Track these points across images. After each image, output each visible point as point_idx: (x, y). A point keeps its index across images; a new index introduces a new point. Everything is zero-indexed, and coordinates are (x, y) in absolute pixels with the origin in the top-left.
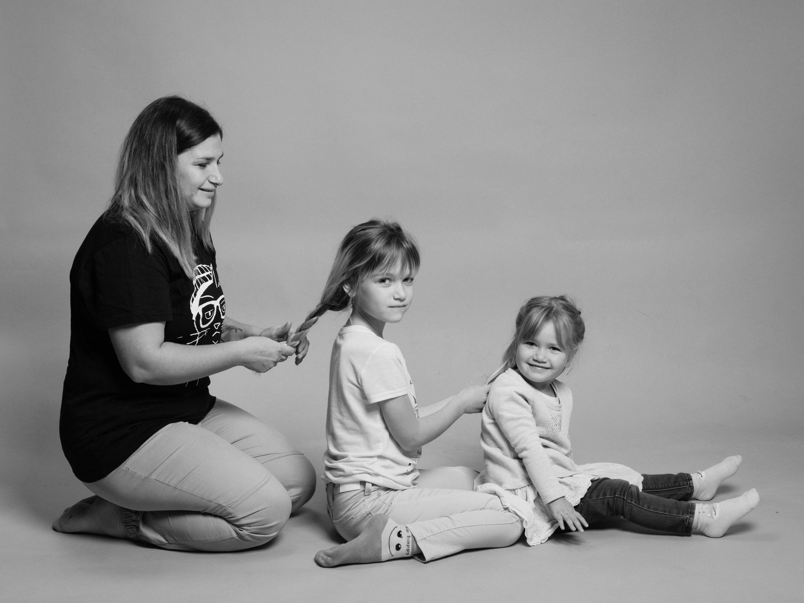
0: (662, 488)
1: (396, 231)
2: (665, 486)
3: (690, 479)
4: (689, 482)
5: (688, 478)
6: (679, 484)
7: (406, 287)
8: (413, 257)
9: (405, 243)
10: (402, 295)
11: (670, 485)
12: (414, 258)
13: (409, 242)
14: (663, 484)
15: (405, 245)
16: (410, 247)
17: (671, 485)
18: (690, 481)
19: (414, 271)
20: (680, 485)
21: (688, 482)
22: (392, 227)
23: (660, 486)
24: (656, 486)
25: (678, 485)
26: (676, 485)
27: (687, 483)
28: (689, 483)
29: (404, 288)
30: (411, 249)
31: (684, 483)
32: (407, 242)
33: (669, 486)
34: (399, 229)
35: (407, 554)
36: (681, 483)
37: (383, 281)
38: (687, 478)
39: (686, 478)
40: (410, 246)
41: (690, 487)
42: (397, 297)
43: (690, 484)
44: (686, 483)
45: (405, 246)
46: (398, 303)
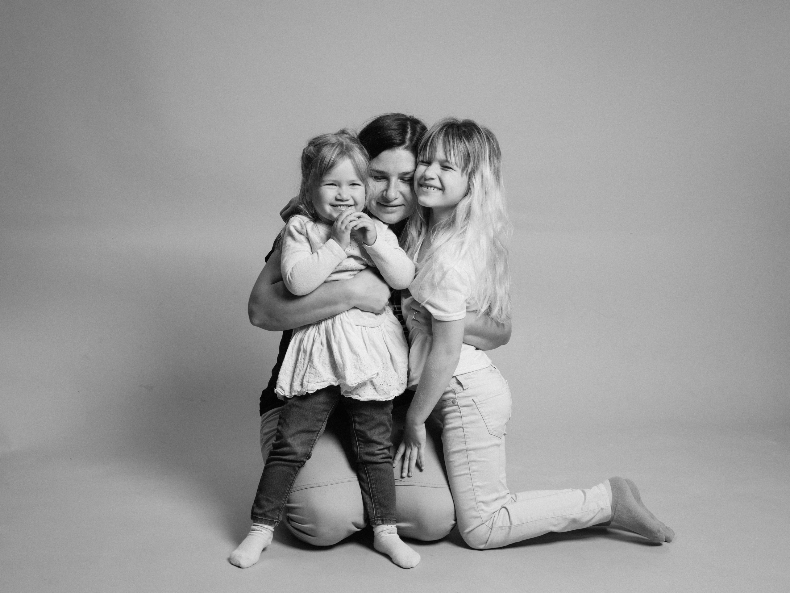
2: (374, 491)
4: (379, 520)
5: (385, 520)
17: (376, 499)
21: (380, 519)
23: (375, 486)
25: (377, 507)
26: (377, 505)
27: (379, 517)
28: (378, 519)
31: (379, 513)
33: (375, 496)
36: (378, 511)
38: (384, 519)
44: (378, 515)
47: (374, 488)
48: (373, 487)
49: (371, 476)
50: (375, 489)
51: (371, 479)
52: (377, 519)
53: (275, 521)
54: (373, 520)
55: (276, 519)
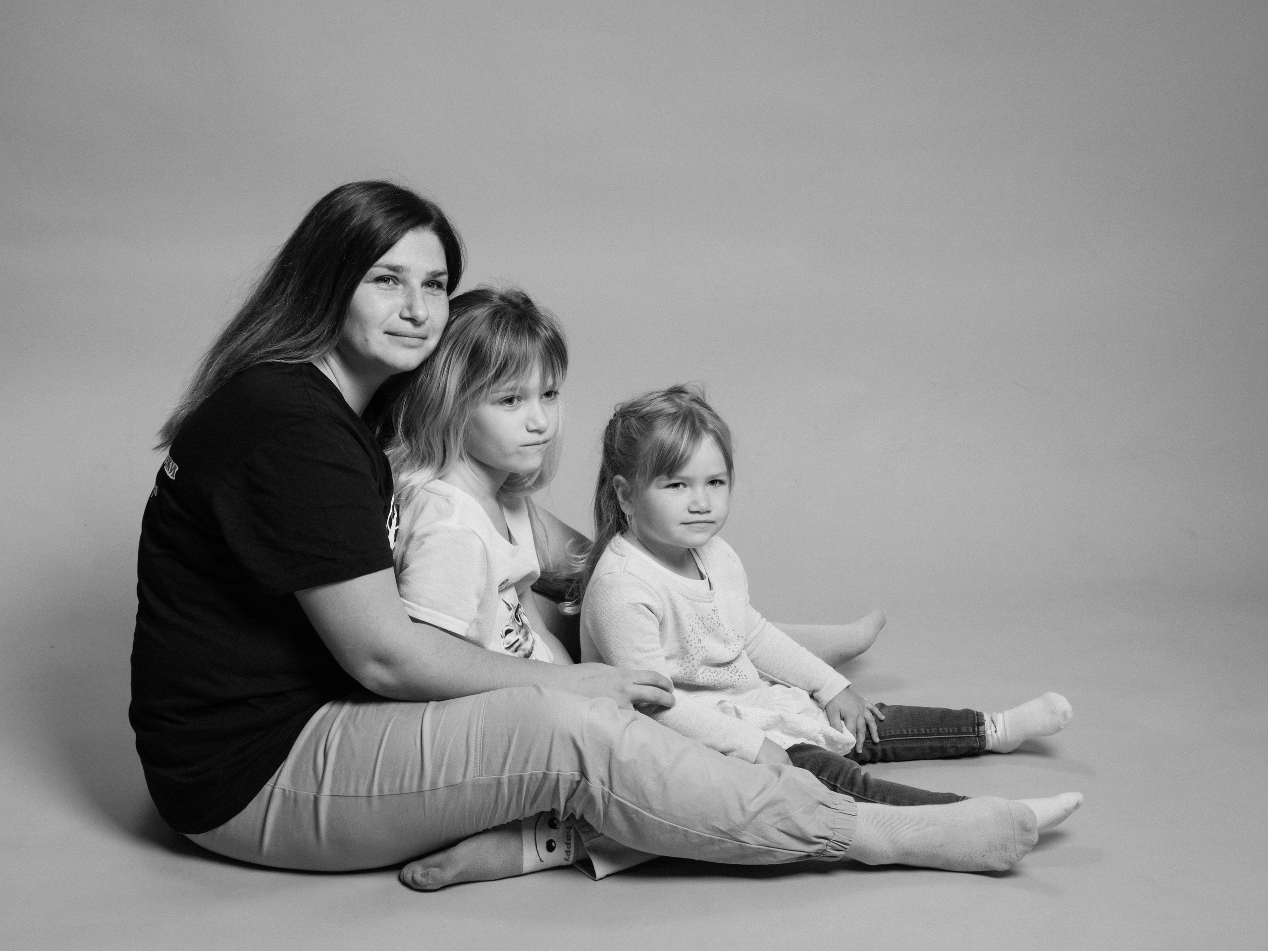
0: (926, 734)
1: (523, 306)
2: (931, 731)
3: (981, 723)
4: (978, 729)
5: (977, 720)
6: (959, 730)
7: (546, 408)
8: (557, 354)
9: (542, 330)
10: (542, 422)
11: (941, 729)
12: (559, 354)
13: (548, 327)
14: (930, 728)
15: (544, 333)
16: (550, 337)
17: (944, 730)
18: (980, 727)
19: (559, 378)
20: (959, 732)
21: (976, 728)
22: (515, 300)
23: (923, 729)
24: (915, 730)
25: (957, 730)
26: (954, 731)
27: (974, 730)
28: (976, 731)
29: (544, 411)
30: (551, 339)
31: (968, 729)
32: (545, 327)
33: (938, 731)
34: (527, 301)
35: (565, 859)
36: (964, 729)
37: (510, 400)
38: (976, 722)
39: (975, 720)
40: (551, 333)
41: (978, 736)
42: (533, 427)
43: (979, 732)
44: (971, 730)
45: (542, 335)
46: (535, 438)
47: (926, 731)
48: (924, 732)
49: (907, 732)
50: (928, 730)
51: (910, 733)
52: (976, 733)
54: (978, 740)
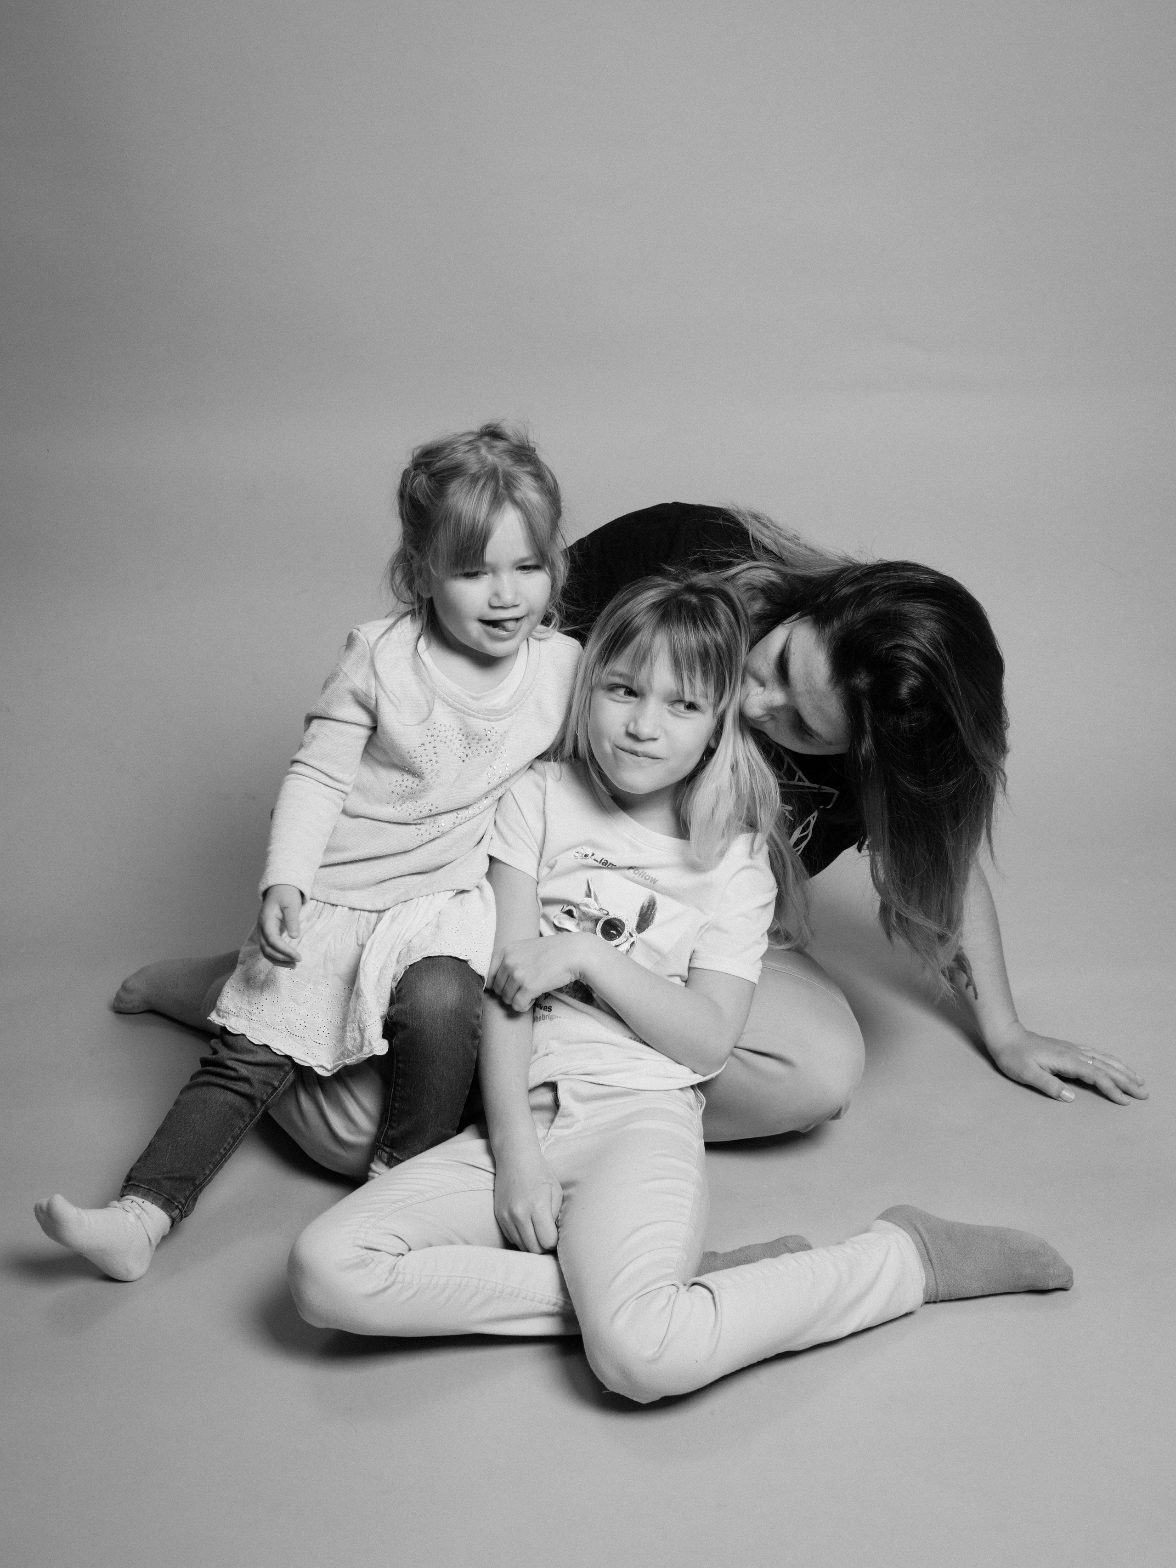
53: (176, 1204)
55: (179, 1202)
